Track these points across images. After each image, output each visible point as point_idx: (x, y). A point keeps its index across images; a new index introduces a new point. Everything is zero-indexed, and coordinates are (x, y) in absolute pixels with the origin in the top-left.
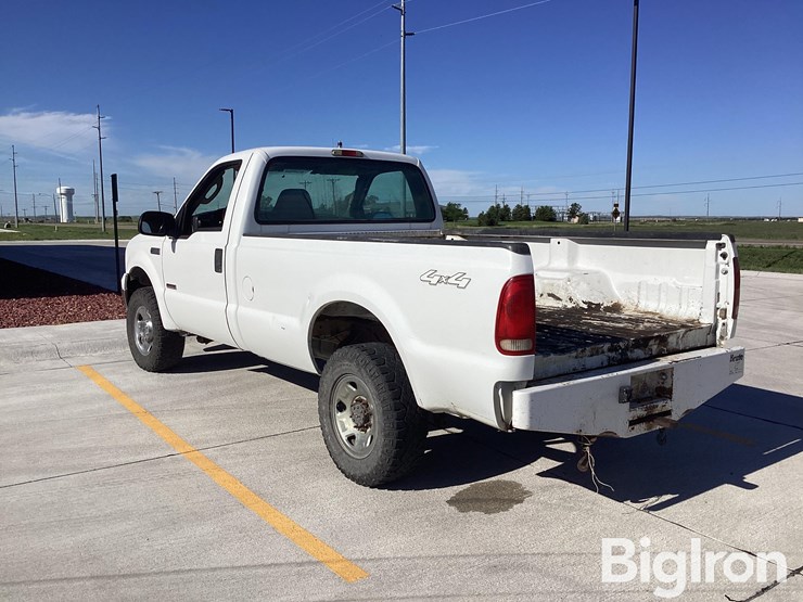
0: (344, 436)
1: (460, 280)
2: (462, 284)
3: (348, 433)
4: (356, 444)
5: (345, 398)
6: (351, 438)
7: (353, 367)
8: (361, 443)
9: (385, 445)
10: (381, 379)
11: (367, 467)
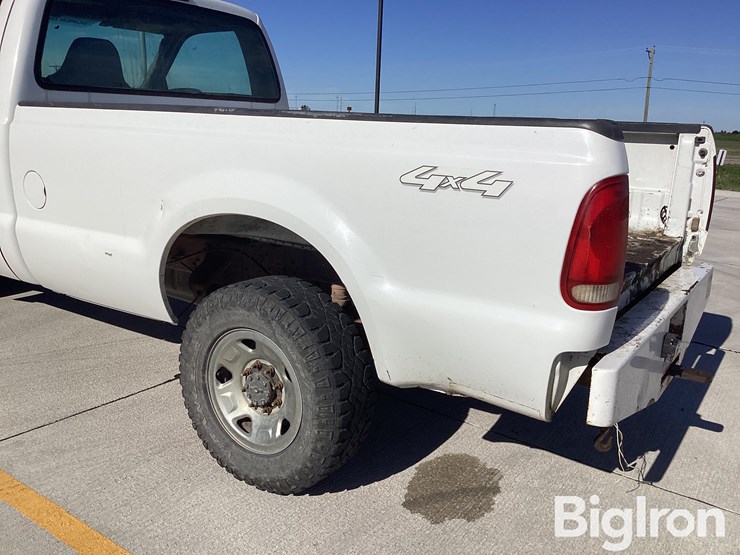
0: (230, 418)
1: (490, 185)
2: (492, 190)
3: (239, 413)
4: (254, 431)
5: (233, 362)
6: (243, 421)
7: (254, 317)
8: (264, 428)
9: (319, 439)
10: (310, 339)
11: (283, 469)
